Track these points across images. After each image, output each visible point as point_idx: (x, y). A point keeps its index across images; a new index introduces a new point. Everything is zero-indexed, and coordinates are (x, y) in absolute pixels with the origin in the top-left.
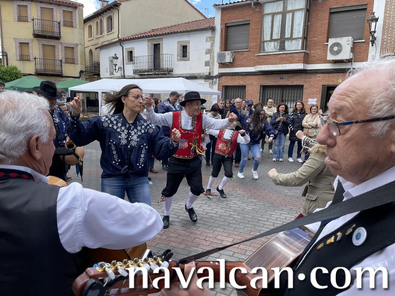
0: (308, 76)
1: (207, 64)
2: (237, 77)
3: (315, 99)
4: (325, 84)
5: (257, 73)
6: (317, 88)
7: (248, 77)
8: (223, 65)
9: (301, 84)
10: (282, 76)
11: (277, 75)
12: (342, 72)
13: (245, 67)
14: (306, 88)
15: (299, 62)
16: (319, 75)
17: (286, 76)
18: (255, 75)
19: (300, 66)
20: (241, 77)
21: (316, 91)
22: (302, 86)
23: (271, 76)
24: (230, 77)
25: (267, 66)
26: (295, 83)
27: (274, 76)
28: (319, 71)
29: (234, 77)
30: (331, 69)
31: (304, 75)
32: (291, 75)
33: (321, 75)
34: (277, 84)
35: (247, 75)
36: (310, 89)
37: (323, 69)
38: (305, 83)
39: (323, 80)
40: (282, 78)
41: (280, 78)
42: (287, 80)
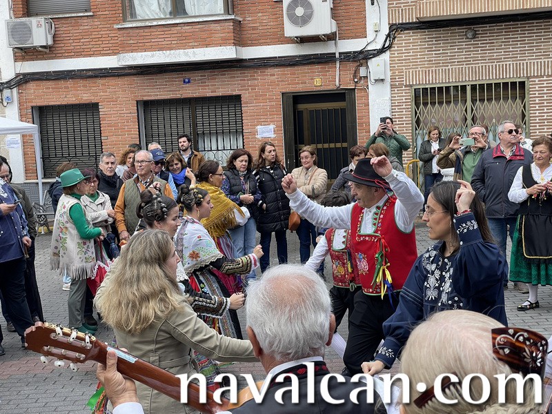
0: (248, 73)
2: (70, 83)
3: (272, 127)
4: (287, 90)
5: (124, 72)
6: (271, 100)
7: (100, 81)
8: (25, 53)
9: (234, 93)
10: (187, 75)
11: (175, 75)
12: (319, 63)
13: (90, 56)
14: (247, 103)
15: (223, 42)
16: (270, 71)
17: (196, 76)
18: (119, 76)
19: (227, 52)
20: (81, 82)
21: (271, 107)
22: (238, 98)
23: (159, 76)
24: (51, 84)
25: (149, 53)
26: (220, 93)
27: (167, 76)
28: (271, 62)
29: (62, 83)
30: (296, 56)
31: (238, 73)
32: (207, 73)
33: (276, 71)
34: (179, 96)
35: (96, 77)
36: (257, 104)
37: (279, 57)
38: (243, 90)
39: (282, 81)
40: (189, 82)
41: (184, 82)
42: (201, 86)
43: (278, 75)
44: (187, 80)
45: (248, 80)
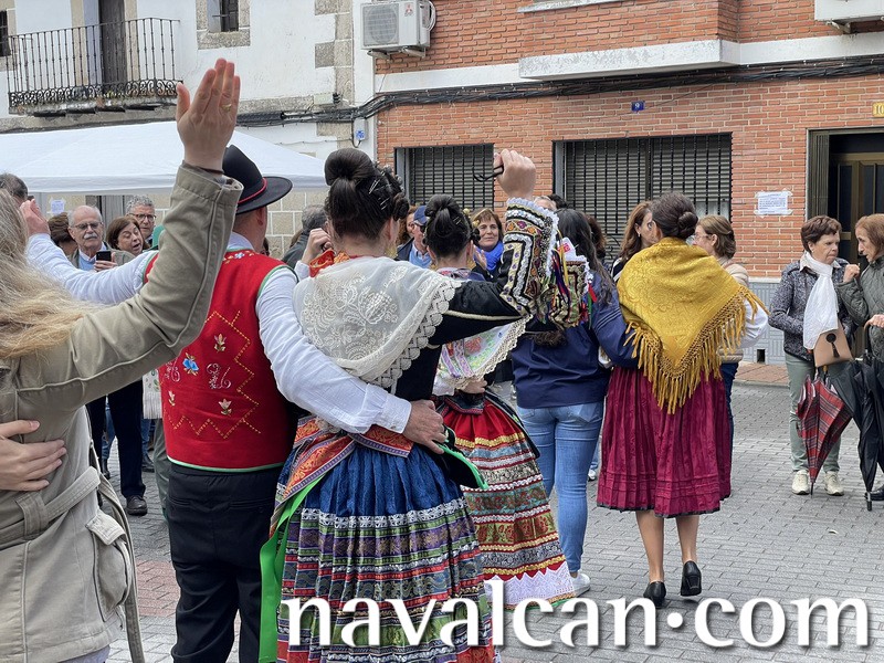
0: (748, 92)
1: (324, 56)
2: (452, 109)
3: (785, 194)
4: (819, 125)
5: (534, 90)
6: (786, 144)
7: (499, 107)
8: (390, 59)
9: (720, 130)
10: (640, 96)
11: (617, 96)
13: (486, 63)
14: (741, 148)
15: (700, 33)
16: (790, 87)
17: (653, 97)
18: (528, 97)
20: (469, 109)
21: (787, 156)
22: (726, 138)
23: (592, 98)
24: (424, 111)
26: (695, 128)
27: (605, 98)
28: (791, 72)
29: (441, 110)
31: (728, 92)
32: (674, 92)
33: (801, 87)
34: (622, 134)
35: (492, 99)
36: (761, 151)
37: (808, 62)
38: (737, 123)
39: (811, 107)
40: (641, 108)
41: (634, 108)
42: (661, 116)
43: (803, 95)
44: (638, 106)
45: (747, 105)
